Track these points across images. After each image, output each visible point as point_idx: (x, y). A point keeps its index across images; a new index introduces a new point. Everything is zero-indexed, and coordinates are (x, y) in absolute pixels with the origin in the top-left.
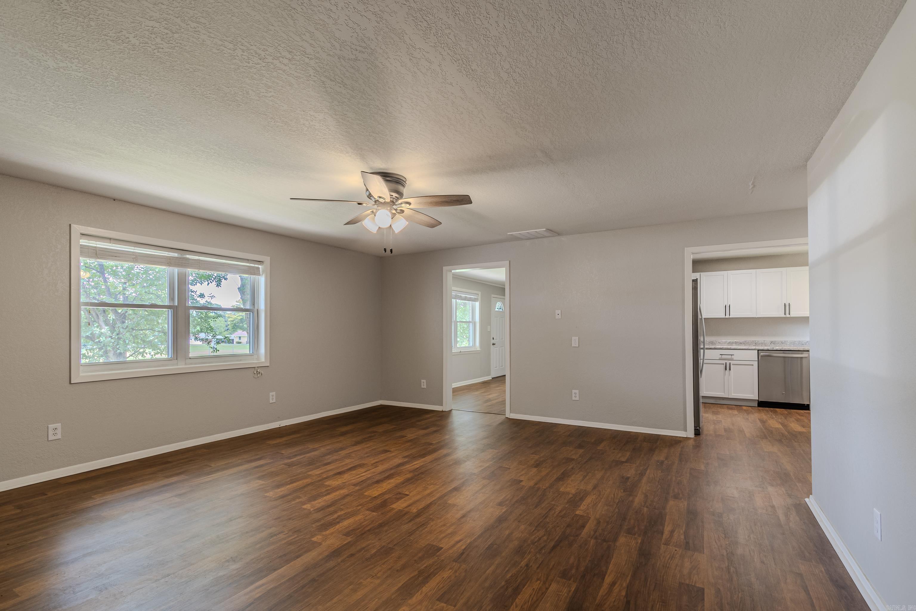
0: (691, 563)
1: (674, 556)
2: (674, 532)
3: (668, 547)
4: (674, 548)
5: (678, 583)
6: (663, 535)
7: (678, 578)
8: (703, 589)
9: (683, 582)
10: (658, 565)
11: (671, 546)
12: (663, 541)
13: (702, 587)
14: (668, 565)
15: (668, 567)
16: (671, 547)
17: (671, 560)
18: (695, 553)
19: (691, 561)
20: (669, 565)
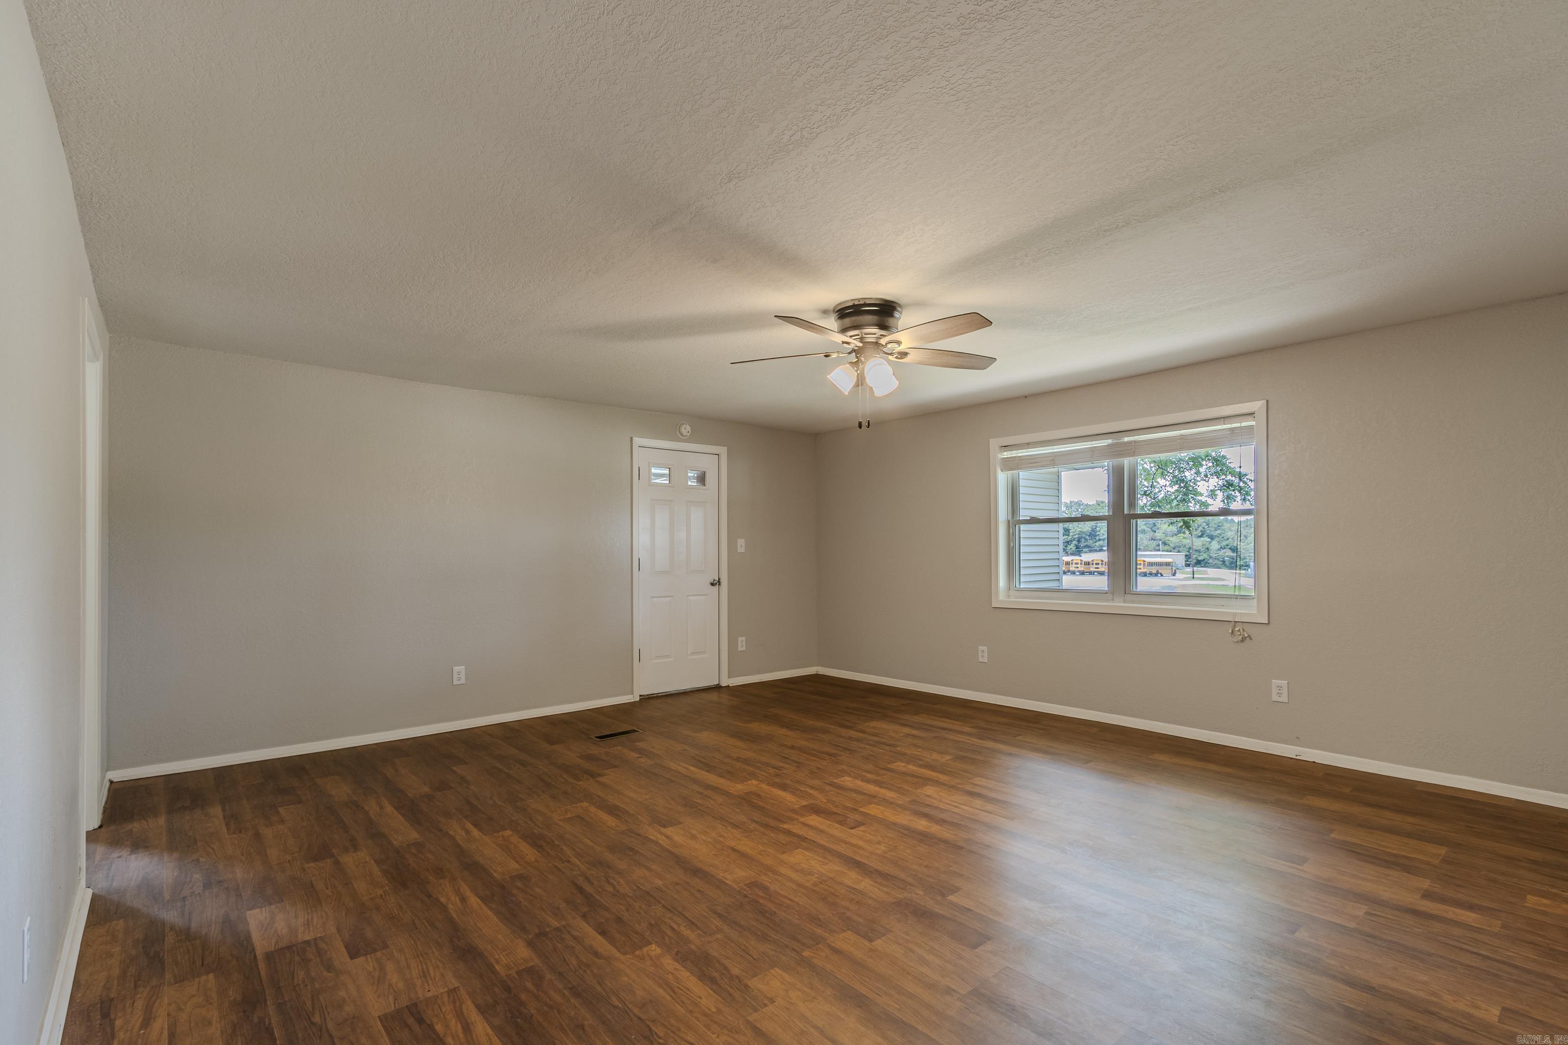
0: (390, 985)
1: (423, 979)
2: (463, 1028)
3: (446, 989)
4: (436, 993)
5: (390, 946)
6: (476, 1006)
7: (395, 951)
8: (352, 958)
9: (384, 951)
10: (434, 950)
11: (442, 993)
12: (463, 992)
13: (355, 960)
14: (421, 959)
15: (418, 956)
16: (442, 991)
17: (422, 969)
18: (395, 1007)
19: (393, 989)
20: (420, 962)
